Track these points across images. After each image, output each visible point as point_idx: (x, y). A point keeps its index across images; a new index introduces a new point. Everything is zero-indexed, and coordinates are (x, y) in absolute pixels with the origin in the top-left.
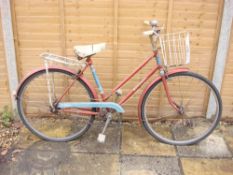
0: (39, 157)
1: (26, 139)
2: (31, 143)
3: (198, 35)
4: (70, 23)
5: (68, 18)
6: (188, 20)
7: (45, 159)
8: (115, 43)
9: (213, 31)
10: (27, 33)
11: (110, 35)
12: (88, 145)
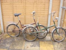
0: (7, 41)
1: (4, 37)
2: (6, 38)
3: (44, 13)
4: (14, 10)
5: (14, 9)
6: (41, 9)
7: (9, 41)
8: (25, 15)
9: (47, 12)
10: (5, 13)
11: (24, 13)
12: (19, 38)
